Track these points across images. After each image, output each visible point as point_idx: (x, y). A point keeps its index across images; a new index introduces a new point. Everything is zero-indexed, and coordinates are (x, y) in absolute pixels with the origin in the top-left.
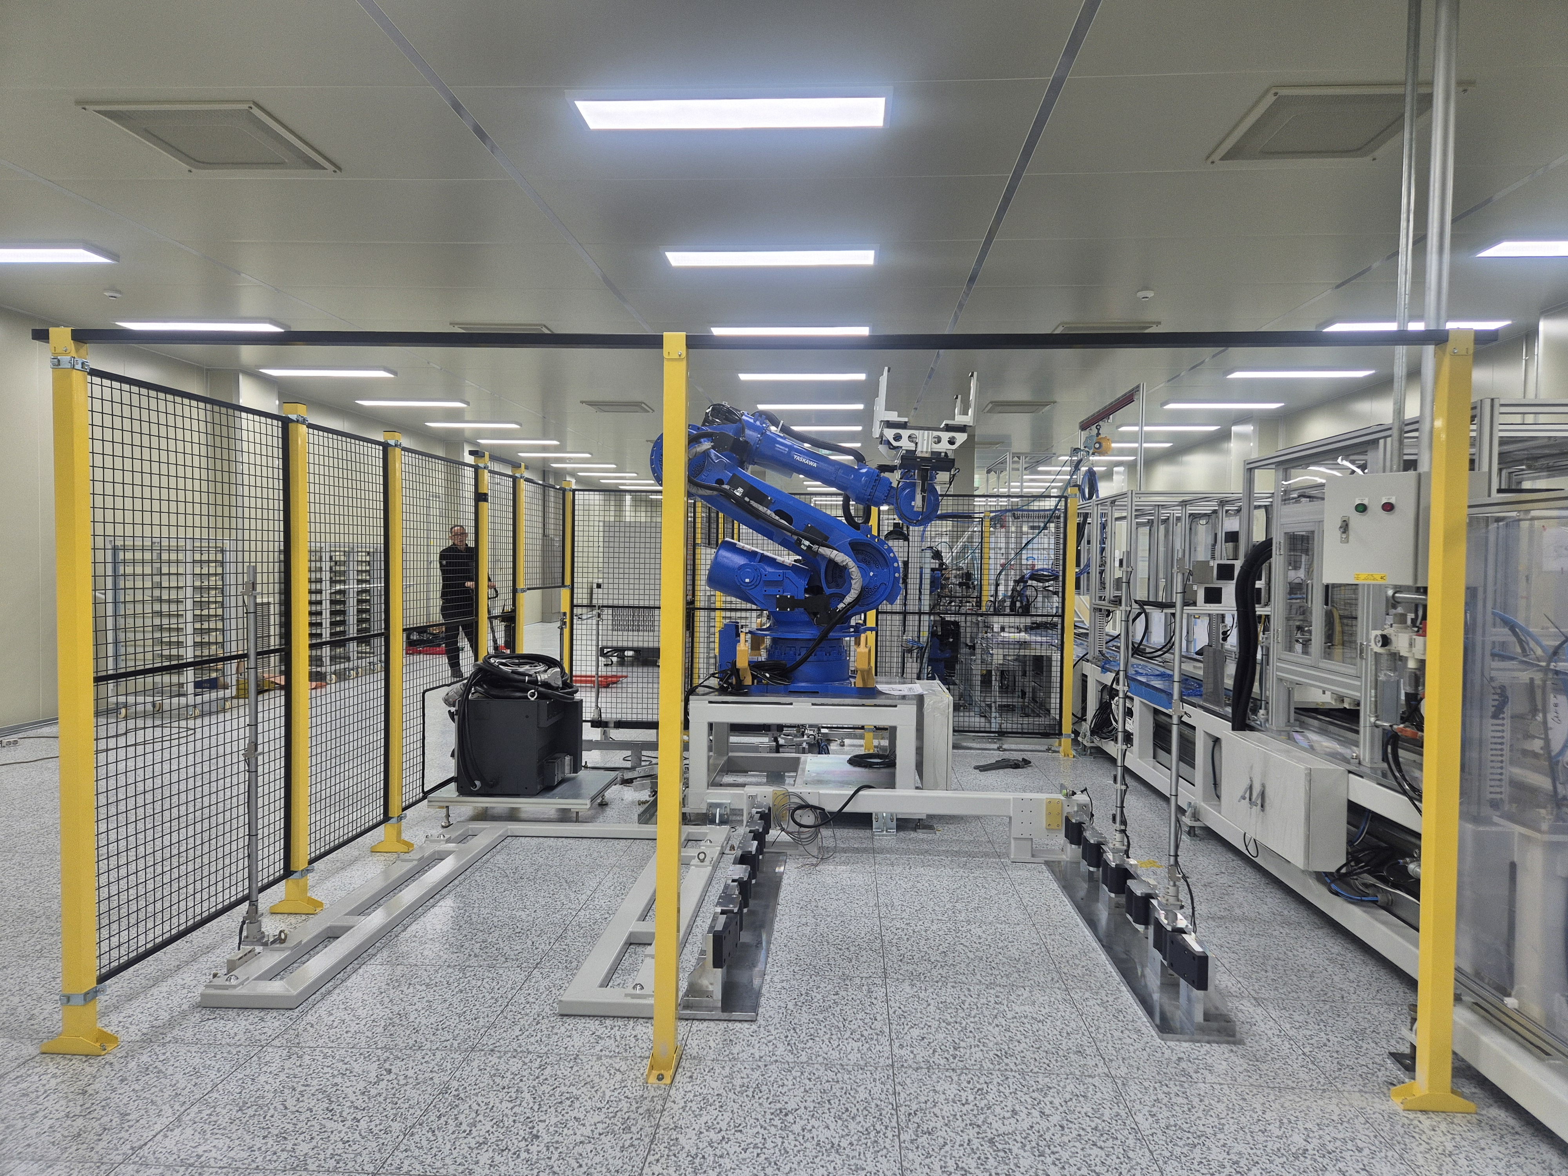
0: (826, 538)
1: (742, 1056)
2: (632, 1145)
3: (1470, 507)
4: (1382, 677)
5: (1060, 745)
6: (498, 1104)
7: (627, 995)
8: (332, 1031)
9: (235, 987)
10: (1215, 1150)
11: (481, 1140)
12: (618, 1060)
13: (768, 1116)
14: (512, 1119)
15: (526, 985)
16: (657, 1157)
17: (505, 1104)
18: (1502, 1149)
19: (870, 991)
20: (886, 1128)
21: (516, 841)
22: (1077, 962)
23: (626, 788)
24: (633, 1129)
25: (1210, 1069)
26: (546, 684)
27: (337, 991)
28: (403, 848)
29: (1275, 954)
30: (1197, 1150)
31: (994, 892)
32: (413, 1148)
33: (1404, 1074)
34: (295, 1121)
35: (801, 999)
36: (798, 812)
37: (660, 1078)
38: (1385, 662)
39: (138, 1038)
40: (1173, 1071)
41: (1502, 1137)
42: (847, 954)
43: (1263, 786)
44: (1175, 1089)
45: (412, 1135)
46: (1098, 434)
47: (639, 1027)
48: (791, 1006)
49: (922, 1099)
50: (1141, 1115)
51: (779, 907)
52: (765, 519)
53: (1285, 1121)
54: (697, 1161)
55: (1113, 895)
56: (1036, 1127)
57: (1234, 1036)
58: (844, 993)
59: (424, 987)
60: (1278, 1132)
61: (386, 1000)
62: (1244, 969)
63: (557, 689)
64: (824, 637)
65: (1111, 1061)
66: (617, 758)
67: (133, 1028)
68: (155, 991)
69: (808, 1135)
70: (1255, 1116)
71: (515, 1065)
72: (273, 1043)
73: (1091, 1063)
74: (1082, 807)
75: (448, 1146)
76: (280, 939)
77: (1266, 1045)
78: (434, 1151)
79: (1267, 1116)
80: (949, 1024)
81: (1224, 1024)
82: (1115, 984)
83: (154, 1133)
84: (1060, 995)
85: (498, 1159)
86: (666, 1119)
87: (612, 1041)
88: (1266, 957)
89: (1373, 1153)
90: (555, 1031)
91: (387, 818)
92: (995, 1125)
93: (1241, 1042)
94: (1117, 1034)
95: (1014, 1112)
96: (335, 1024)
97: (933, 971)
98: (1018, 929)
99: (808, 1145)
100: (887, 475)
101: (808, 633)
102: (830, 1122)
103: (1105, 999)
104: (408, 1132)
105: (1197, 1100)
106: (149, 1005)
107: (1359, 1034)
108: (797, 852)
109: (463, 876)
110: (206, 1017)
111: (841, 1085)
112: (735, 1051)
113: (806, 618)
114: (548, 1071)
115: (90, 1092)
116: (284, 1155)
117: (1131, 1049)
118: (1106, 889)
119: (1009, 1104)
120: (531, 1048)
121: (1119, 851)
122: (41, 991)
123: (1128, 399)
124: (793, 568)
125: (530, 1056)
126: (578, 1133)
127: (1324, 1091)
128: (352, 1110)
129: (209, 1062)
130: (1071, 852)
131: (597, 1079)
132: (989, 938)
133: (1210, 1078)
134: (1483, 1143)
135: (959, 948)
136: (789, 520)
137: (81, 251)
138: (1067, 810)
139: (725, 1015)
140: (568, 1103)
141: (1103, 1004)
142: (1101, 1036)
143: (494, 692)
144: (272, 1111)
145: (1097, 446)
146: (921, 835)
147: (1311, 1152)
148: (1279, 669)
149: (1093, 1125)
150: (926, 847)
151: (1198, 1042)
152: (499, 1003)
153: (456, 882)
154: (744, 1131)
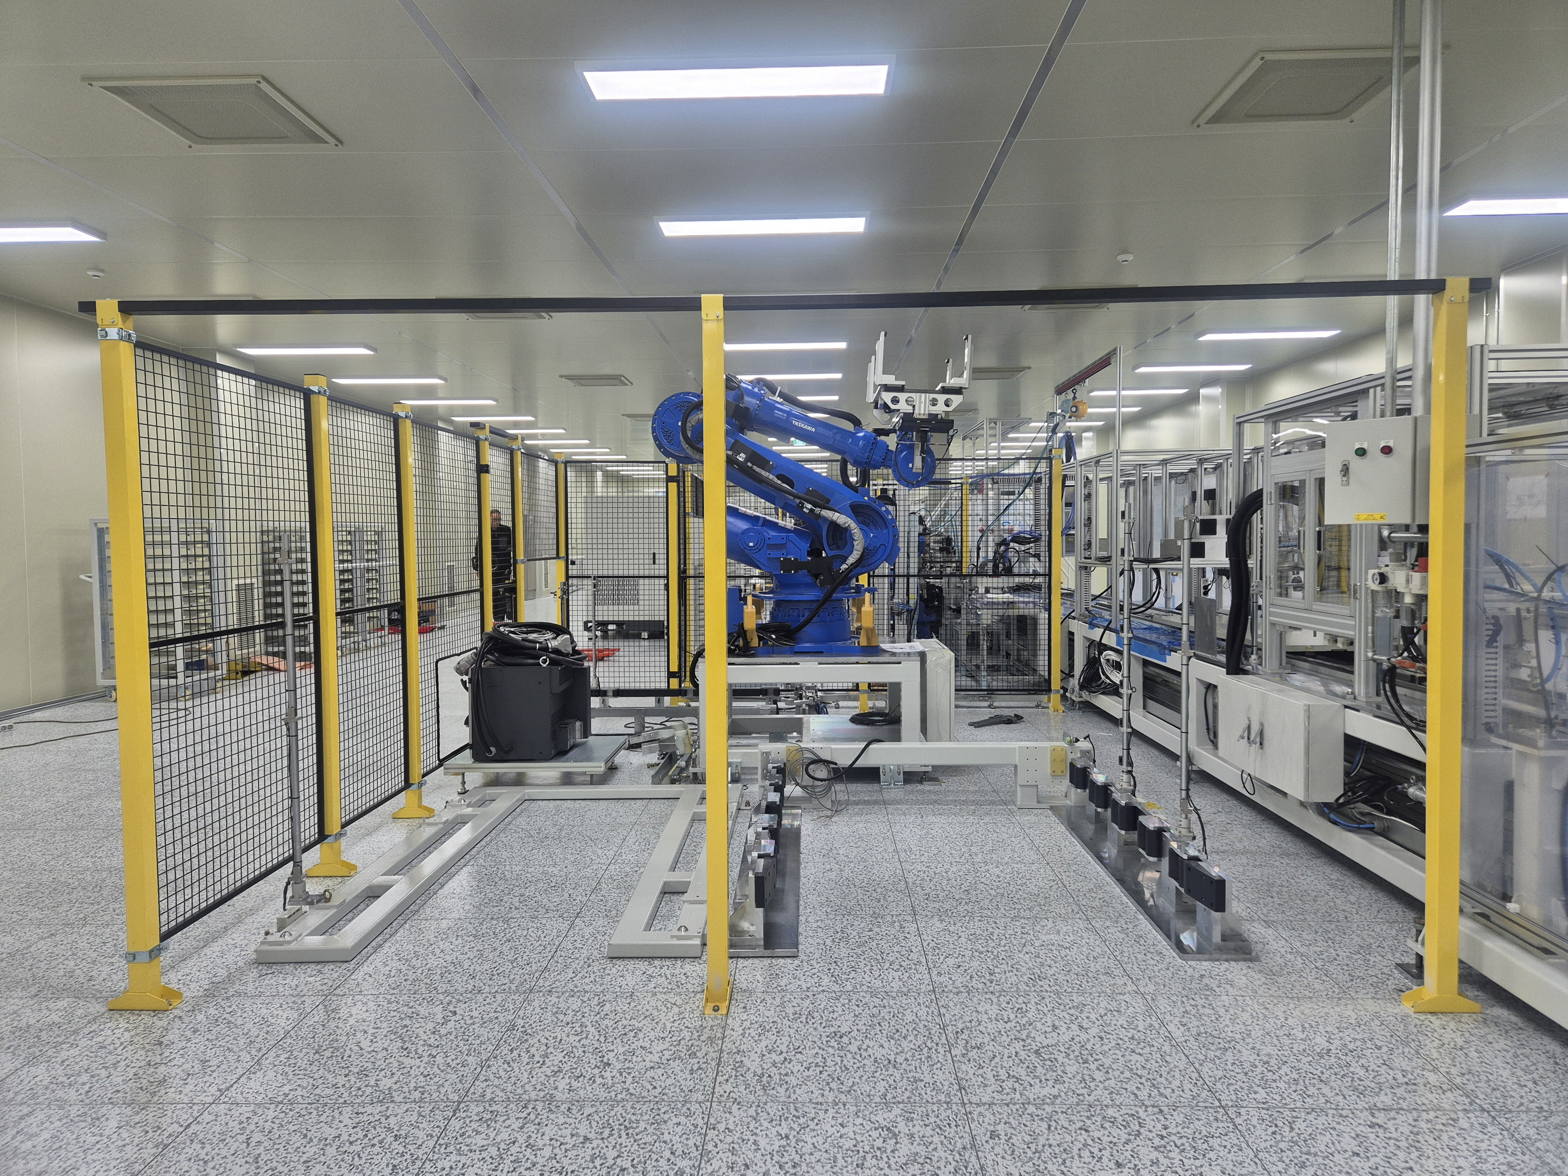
0: (828, 501)
1: (791, 988)
2: (699, 1068)
3: (1468, 446)
4: (1378, 614)
5: (1049, 700)
6: (565, 1038)
7: (672, 937)
8: (391, 980)
9: (289, 942)
10: (1245, 1053)
11: (556, 1069)
12: (672, 995)
13: (824, 1039)
14: (581, 1050)
15: (571, 932)
16: (726, 1077)
17: (572, 1038)
18: (1508, 1042)
19: (901, 927)
20: (937, 1045)
21: (533, 804)
22: (1094, 895)
23: (632, 753)
24: (698, 1054)
25: (1231, 983)
26: (556, 651)
27: (388, 944)
28: (425, 814)
29: (1279, 882)
30: (1229, 1053)
31: (1005, 836)
32: (492, 1077)
33: (1411, 981)
34: (372, 1059)
35: (838, 935)
36: (811, 767)
37: (716, 1009)
38: (1381, 600)
39: (200, 994)
40: (1197, 986)
41: (1507, 1032)
42: (874, 895)
43: (1262, 725)
44: (1202, 1002)
45: (489, 1067)
46: (1075, 398)
47: (687, 966)
48: (829, 942)
49: (967, 1019)
50: (1172, 1025)
51: (802, 856)
52: (768, 484)
53: (1307, 1025)
54: (765, 1079)
55: (1123, 832)
56: (1077, 1039)
57: (1250, 953)
58: (878, 930)
59: (471, 938)
60: (1301, 1036)
61: (437, 951)
62: (1251, 896)
63: (567, 655)
64: (828, 598)
65: (1138, 980)
66: (618, 725)
67: (193, 985)
68: (207, 950)
69: (864, 1054)
70: (1279, 1022)
71: (574, 1003)
72: (336, 992)
73: (1120, 982)
74: (1085, 753)
75: (526, 1075)
76: (324, 898)
77: (1281, 961)
78: (513, 1080)
79: (1290, 1021)
80: (982, 953)
81: (1240, 943)
82: (1132, 913)
83: (237, 1076)
84: (1082, 924)
85: (575, 1084)
86: (728, 1045)
87: (664, 979)
88: (1271, 885)
89: (1391, 1050)
90: (607, 972)
91: (407, 784)
92: (1038, 1039)
93: (1256, 959)
94: (1140, 957)
95: (1055, 1027)
96: (392, 974)
97: (959, 907)
98: (1033, 868)
99: (866, 1062)
100: (883, 438)
101: (811, 595)
102: (884, 1041)
103: (1125, 926)
104: (484, 1065)
105: (1223, 1010)
106: (204, 964)
107: (1365, 949)
108: (810, 805)
109: (488, 838)
110: (264, 972)
111: (888, 1009)
112: (783, 983)
113: (809, 579)
114: (607, 1007)
115: (165, 1042)
116: (369, 1090)
117: (1156, 969)
118: (1116, 827)
119: (1049, 1020)
120: (587, 988)
121: (1126, 791)
122: (95, 955)
123: (1104, 362)
124: (795, 531)
125: (587, 995)
126: (647, 1059)
127: (1339, 999)
128: (426, 1048)
129: (276, 1012)
130: (1076, 796)
131: (655, 1013)
132: (1008, 876)
133: (1231, 991)
134: (1490, 1038)
135: (981, 886)
136: (791, 484)
137: (70, 230)
138: (1071, 756)
139: (768, 953)
140: (632, 1034)
141: (1123, 931)
142: (1126, 959)
143: (507, 660)
144: (348, 1052)
145: (1074, 409)
146: (927, 787)
147: (1334, 1051)
148: (1272, 614)
149: (1130, 1035)
150: (934, 797)
151: (1217, 960)
152: (548, 949)
153: (483, 843)
154: (804, 1052)
